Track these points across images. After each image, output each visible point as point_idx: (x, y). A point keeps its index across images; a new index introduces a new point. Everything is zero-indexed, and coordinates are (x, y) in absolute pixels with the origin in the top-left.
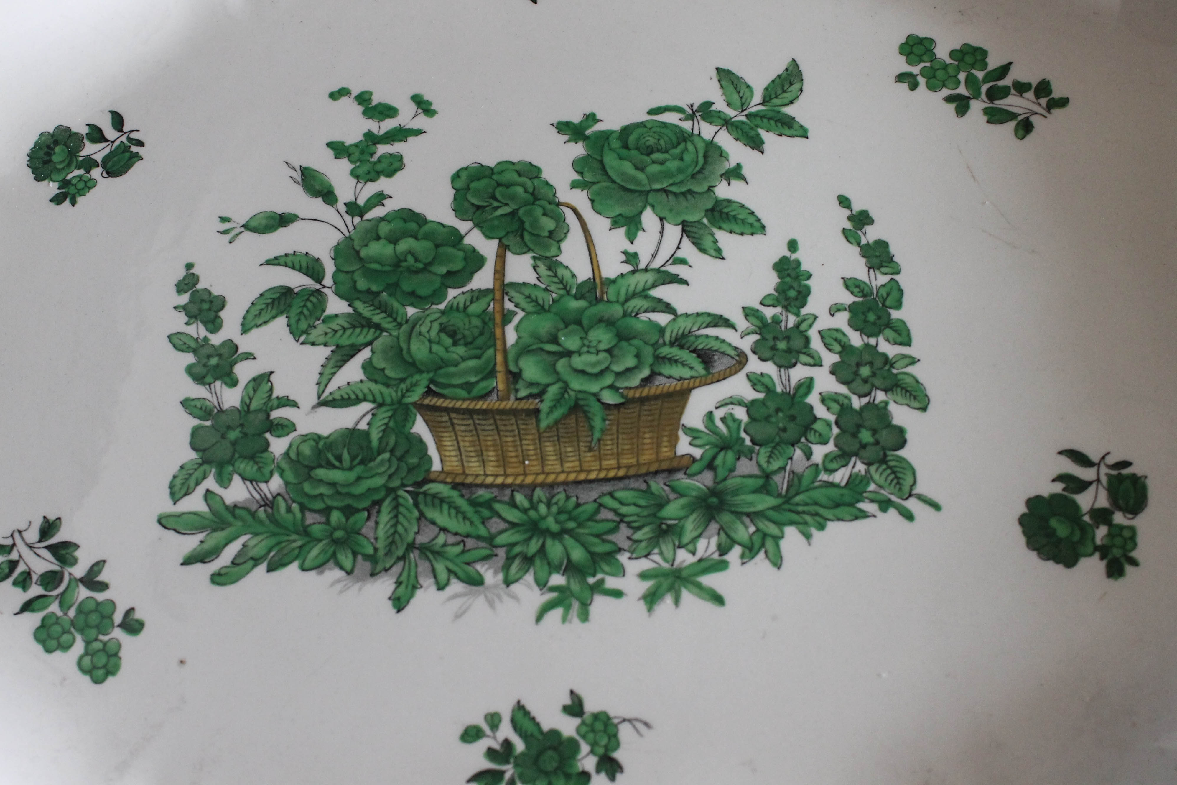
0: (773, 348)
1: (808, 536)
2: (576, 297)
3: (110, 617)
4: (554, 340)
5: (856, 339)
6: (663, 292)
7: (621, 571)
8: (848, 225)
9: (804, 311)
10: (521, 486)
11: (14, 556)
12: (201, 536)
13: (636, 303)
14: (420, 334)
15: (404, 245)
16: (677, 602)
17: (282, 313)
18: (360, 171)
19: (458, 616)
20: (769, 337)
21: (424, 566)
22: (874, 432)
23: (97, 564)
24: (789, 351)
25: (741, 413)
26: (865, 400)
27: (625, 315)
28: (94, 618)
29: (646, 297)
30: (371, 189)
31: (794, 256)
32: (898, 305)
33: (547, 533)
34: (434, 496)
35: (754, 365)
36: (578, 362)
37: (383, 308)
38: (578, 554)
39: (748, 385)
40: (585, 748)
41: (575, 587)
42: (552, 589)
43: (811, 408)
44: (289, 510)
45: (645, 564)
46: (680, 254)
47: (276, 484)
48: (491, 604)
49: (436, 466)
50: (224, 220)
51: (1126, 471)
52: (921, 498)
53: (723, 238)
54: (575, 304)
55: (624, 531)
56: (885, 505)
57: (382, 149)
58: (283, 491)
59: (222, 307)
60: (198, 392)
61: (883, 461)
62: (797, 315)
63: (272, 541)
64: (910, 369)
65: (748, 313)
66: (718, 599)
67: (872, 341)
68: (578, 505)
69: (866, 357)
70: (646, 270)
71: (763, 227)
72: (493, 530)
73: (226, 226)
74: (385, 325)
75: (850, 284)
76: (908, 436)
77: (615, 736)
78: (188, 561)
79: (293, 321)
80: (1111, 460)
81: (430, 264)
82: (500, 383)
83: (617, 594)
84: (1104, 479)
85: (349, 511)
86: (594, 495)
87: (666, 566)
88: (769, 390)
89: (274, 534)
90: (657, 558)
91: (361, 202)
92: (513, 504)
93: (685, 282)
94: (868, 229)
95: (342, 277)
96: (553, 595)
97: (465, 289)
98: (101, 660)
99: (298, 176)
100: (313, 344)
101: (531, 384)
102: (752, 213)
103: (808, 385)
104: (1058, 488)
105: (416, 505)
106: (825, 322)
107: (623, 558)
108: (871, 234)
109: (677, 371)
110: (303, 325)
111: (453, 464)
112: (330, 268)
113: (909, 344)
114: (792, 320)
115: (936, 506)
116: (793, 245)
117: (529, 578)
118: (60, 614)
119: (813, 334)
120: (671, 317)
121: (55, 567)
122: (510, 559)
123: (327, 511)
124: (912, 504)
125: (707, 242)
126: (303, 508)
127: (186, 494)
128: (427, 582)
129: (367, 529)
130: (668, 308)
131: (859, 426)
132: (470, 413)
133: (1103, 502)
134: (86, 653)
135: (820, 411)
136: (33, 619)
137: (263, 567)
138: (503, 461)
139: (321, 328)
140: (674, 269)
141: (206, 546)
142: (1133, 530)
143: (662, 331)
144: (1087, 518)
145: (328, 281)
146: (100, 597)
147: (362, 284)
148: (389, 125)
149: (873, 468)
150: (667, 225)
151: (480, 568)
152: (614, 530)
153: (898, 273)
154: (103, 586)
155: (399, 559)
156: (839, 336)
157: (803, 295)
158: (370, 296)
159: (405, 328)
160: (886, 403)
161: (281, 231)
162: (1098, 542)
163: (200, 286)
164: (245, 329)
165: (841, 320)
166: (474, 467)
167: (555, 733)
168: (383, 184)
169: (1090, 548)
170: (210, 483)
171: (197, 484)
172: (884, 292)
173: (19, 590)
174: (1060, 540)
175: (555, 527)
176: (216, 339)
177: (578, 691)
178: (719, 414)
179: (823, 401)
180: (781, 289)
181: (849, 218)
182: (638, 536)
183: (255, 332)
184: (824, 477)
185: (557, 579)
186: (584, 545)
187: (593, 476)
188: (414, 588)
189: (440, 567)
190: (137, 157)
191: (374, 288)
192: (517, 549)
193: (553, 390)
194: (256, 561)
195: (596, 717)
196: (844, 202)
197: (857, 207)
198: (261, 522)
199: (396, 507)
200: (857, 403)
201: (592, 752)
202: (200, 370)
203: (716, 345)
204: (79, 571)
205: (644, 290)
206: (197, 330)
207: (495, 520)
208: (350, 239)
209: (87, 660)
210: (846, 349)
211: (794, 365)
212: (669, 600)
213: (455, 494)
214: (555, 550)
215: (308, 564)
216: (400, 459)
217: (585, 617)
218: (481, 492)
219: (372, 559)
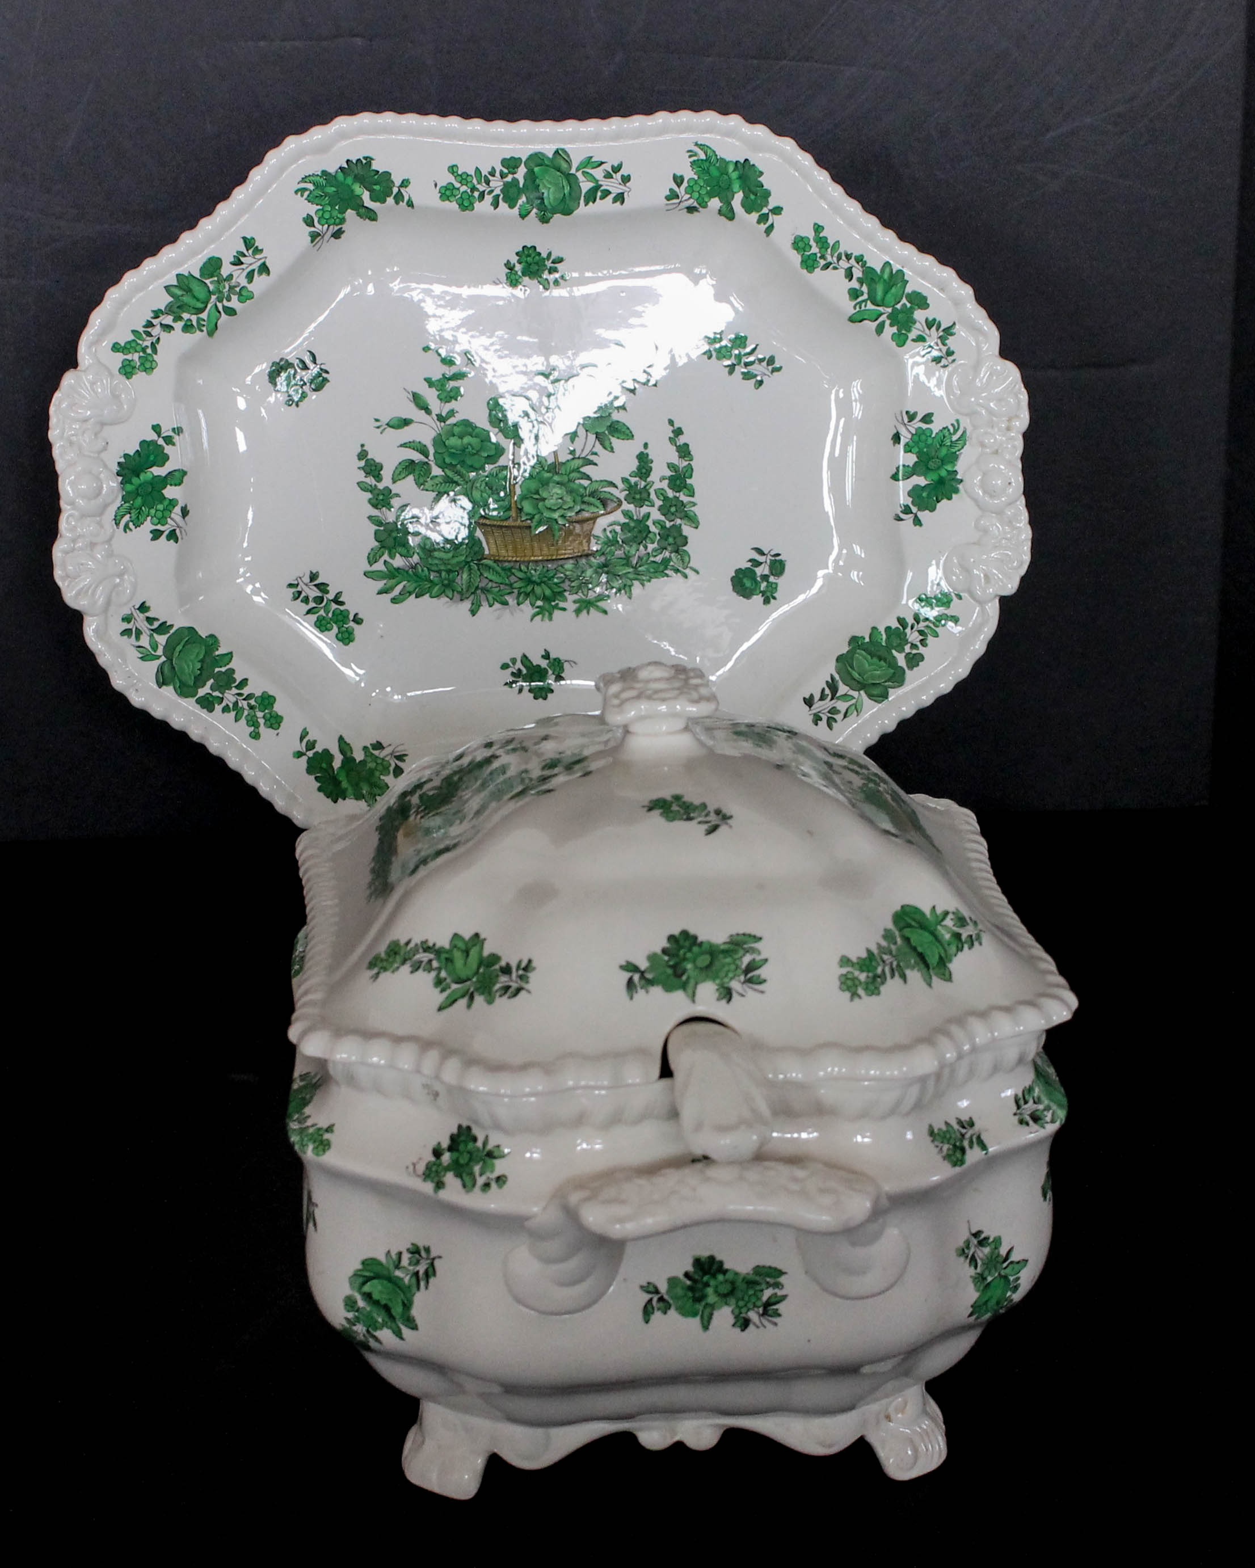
0: (634, 498)
1: (643, 585)
2: (548, 471)
3: (347, 617)
4: (537, 493)
5: (670, 494)
6: (587, 470)
7: (565, 600)
8: (672, 435)
9: (649, 479)
10: (524, 562)
11: (299, 589)
12: (385, 581)
13: (574, 475)
14: (476, 487)
15: (467, 440)
16: (588, 613)
17: (410, 474)
18: (442, 397)
19: (498, 618)
20: (632, 492)
21: (483, 596)
22: (675, 538)
23: (338, 593)
24: (641, 499)
25: (618, 529)
26: (672, 523)
27: (570, 481)
28: (340, 618)
29: (579, 472)
30: (448, 407)
31: (646, 452)
32: (691, 477)
33: (534, 583)
34: (486, 565)
35: (626, 506)
36: (548, 503)
37: (458, 473)
38: (548, 592)
39: (622, 516)
40: (550, 672)
41: (547, 606)
42: (537, 607)
43: (648, 527)
44: (423, 570)
45: (575, 597)
46: (594, 450)
47: (416, 559)
48: (512, 614)
49: (487, 552)
50: (377, 420)
51: (777, 558)
52: (691, 568)
53: (615, 441)
54: (547, 475)
55: (567, 583)
56: (677, 571)
57: (452, 384)
58: (419, 561)
59: (381, 469)
60: (375, 512)
61: (677, 551)
62: (645, 481)
63: (415, 585)
64: (692, 509)
65: (624, 480)
66: (605, 612)
67: (677, 495)
68: (548, 571)
69: (674, 503)
70: (579, 458)
71: (633, 436)
72: (512, 581)
73: (378, 424)
74: (459, 482)
75: (670, 466)
76: (689, 541)
77: (563, 667)
78: (380, 593)
79: (417, 477)
80: (773, 553)
81: (478, 451)
82: (513, 513)
83: (564, 609)
84: (768, 561)
85: (449, 572)
86: (555, 566)
87: (584, 597)
88: (631, 518)
89: (416, 582)
90: (581, 594)
91: (444, 414)
92: (521, 570)
93: (596, 464)
94: (680, 437)
95: (437, 456)
96: (538, 610)
97: (496, 465)
98: (346, 635)
99: (411, 397)
100: (427, 490)
101: (527, 514)
102: (628, 428)
103: (648, 515)
104: (749, 565)
105: (479, 569)
106: (658, 485)
107: (566, 594)
108: (682, 440)
109: (593, 509)
110: (421, 481)
111: (494, 551)
112: (432, 451)
113: (693, 496)
114: (643, 484)
115: (697, 572)
116: (646, 446)
117: (528, 602)
118: (324, 615)
119: (652, 491)
120: (589, 482)
121: (320, 594)
122: (519, 594)
123: (439, 572)
124: (687, 571)
125: (607, 444)
126: (429, 570)
127: (375, 562)
128: (485, 604)
129: (458, 580)
130: (588, 478)
131: (668, 536)
132: (501, 527)
133: (767, 572)
134: (339, 632)
135: (653, 529)
136: (313, 618)
137: (414, 595)
138: (515, 549)
139: (429, 483)
140: (591, 458)
141: (387, 586)
142: (776, 584)
143: (585, 488)
144: (759, 579)
145: (431, 457)
146: (342, 608)
147: (448, 460)
148: (454, 370)
149: (673, 555)
150: (589, 434)
151: (507, 598)
152: (563, 582)
153: (692, 460)
154: (342, 603)
155: (472, 593)
156: (663, 492)
157: (649, 471)
158: (451, 466)
159: (469, 484)
160: (680, 525)
161: (406, 428)
162: (762, 589)
163: (369, 457)
164: (394, 482)
165: (665, 485)
166: (503, 552)
167: (539, 666)
168: (453, 405)
169: (758, 592)
170: (386, 557)
171: (380, 557)
172: (685, 470)
173: (303, 604)
174: (747, 588)
175: (538, 581)
176: (381, 486)
177: (548, 649)
178: (609, 529)
179: (654, 524)
180: (639, 468)
181: (673, 432)
182: (573, 584)
183: (399, 482)
184: (652, 559)
185: (539, 603)
186: (550, 588)
187: (554, 557)
188: (479, 606)
189: (490, 597)
190: (326, 380)
191: (454, 463)
192: (522, 590)
193: (537, 517)
194: (410, 593)
195: (555, 659)
196: (671, 422)
197: (676, 426)
198: (410, 575)
199: (470, 569)
200: (668, 524)
201: (553, 673)
202: (374, 501)
203: (608, 496)
204: (331, 596)
205: (578, 468)
206: (371, 481)
207: (513, 576)
208: (440, 434)
209: (340, 636)
210: (666, 499)
211: (642, 506)
212: (585, 612)
213: (495, 565)
214: (538, 590)
215: (433, 594)
216: (471, 548)
217: (551, 619)
218: (507, 564)
219: (461, 593)
